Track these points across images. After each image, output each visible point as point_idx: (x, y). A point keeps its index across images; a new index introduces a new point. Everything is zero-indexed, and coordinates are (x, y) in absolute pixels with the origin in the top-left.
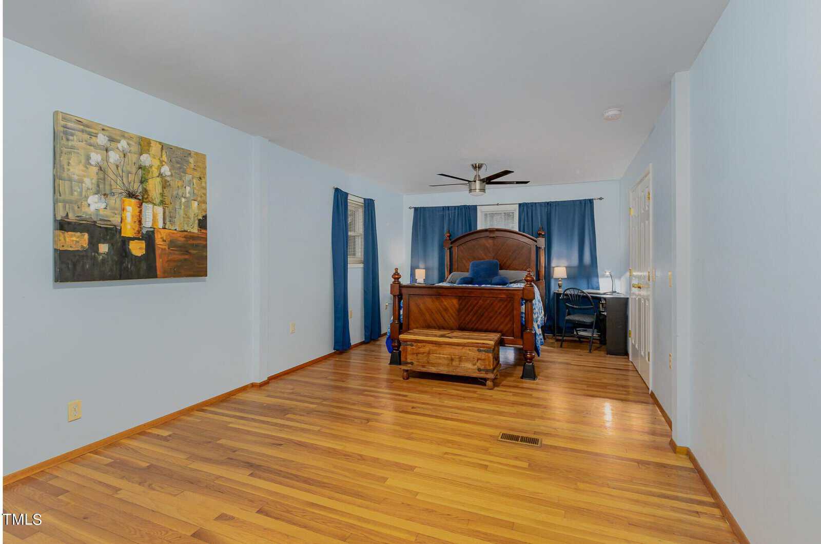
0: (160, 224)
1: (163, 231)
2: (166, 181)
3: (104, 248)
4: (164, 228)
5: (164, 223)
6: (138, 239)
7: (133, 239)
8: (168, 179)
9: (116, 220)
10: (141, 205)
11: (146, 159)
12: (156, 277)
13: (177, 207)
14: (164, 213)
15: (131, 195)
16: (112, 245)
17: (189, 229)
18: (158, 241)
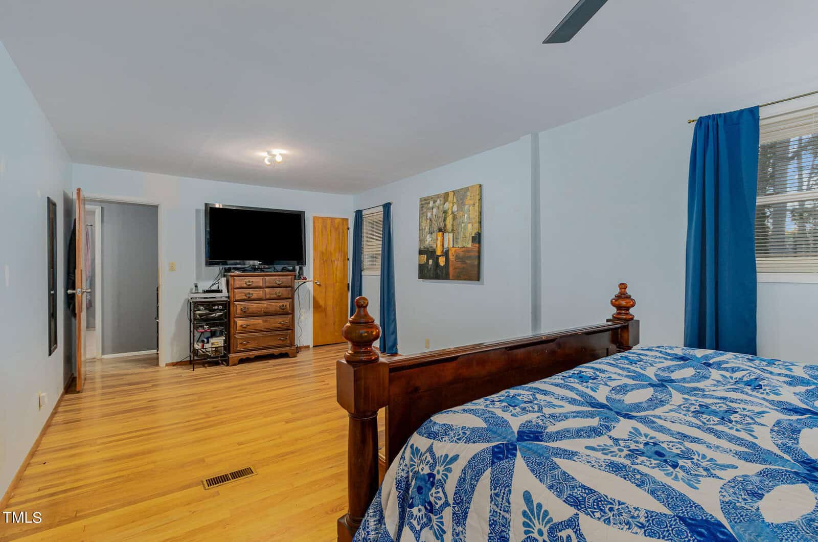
0: (451, 246)
1: (452, 248)
2: (455, 215)
3: (431, 262)
4: (453, 247)
5: (453, 244)
6: (442, 256)
7: (440, 256)
8: (456, 213)
9: (434, 246)
10: (443, 234)
11: (447, 206)
12: (449, 279)
13: (460, 231)
14: (453, 236)
15: (440, 230)
16: (433, 260)
17: (466, 245)
18: (450, 256)
